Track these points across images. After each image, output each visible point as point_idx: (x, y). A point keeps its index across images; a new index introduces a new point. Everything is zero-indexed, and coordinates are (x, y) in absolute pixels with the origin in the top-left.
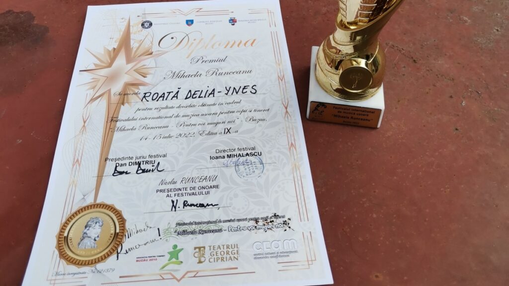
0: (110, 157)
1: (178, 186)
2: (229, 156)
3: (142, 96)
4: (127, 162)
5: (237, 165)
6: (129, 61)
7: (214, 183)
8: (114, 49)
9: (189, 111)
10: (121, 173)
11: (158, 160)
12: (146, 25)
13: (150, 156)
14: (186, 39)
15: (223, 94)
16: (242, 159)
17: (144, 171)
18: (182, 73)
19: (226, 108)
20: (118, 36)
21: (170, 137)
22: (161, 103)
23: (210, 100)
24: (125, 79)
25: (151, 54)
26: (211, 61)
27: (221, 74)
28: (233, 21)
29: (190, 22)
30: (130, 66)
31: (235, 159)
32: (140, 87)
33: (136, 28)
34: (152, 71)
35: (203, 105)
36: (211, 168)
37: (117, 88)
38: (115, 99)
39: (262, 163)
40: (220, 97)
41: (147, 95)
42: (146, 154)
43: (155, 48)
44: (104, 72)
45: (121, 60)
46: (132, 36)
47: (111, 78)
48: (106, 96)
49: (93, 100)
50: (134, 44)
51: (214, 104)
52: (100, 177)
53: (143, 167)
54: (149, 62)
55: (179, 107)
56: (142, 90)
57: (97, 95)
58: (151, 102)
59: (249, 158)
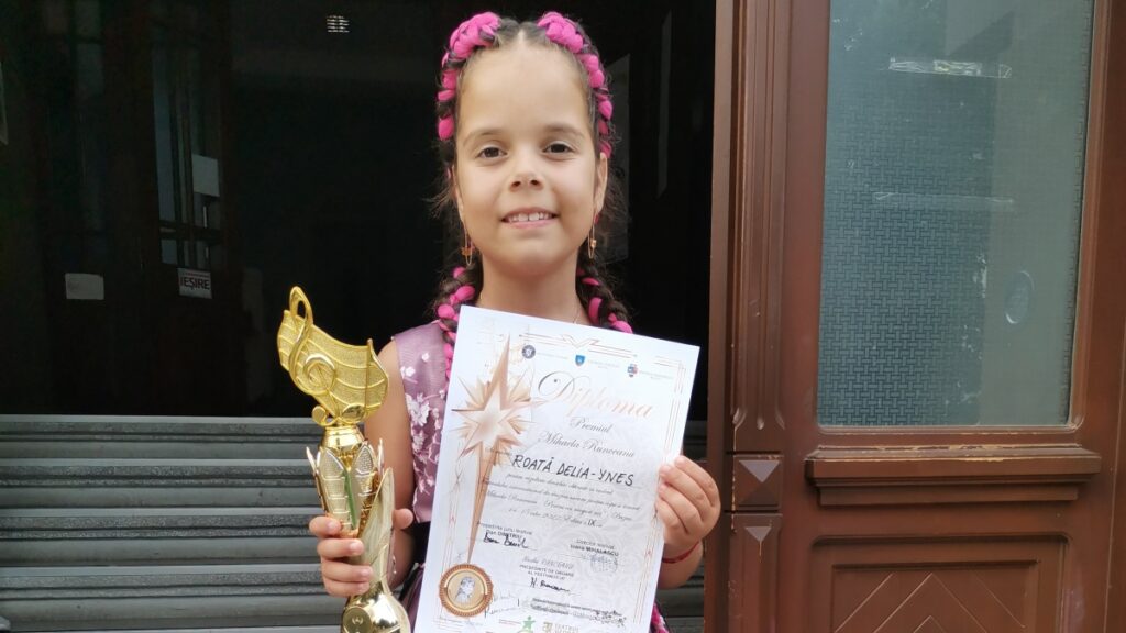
0: (481, 521)
1: (539, 565)
2: (588, 549)
3: (513, 458)
4: (497, 530)
5: (593, 559)
6: (504, 405)
7: (570, 571)
8: (489, 383)
9: (559, 490)
10: (491, 541)
11: (524, 536)
12: (529, 352)
13: (518, 531)
14: (571, 386)
15: (596, 477)
16: (599, 555)
17: (511, 544)
19: (597, 497)
20: (494, 363)
21: (536, 514)
22: (532, 473)
23: (581, 481)
24: (498, 430)
25: (528, 400)
26: (593, 428)
27: (599, 450)
28: (632, 370)
29: (580, 359)
30: (504, 413)
31: (593, 553)
32: (513, 446)
34: (527, 427)
35: (574, 486)
36: (570, 556)
37: (489, 442)
38: (487, 455)
39: (616, 563)
40: (592, 481)
41: (519, 458)
42: (514, 528)
43: (533, 394)
44: (477, 416)
45: (494, 403)
46: (511, 367)
47: (484, 427)
48: (477, 449)
49: (465, 452)
50: (511, 381)
51: (585, 488)
52: (473, 540)
53: (510, 539)
55: (549, 482)
56: (514, 450)
57: (470, 446)
58: (522, 469)
59: (606, 556)
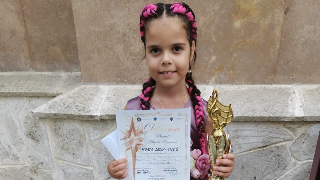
0: (136, 168)
1: (155, 177)
2: (168, 170)
4: (141, 170)
5: (170, 173)
7: (164, 177)
8: (129, 130)
9: (157, 155)
11: (149, 170)
12: (139, 119)
13: (147, 169)
16: (172, 171)
17: (145, 173)
18: (154, 141)
19: (168, 155)
22: (148, 152)
23: (163, 152)
25: (142, 133)
26: (163, 137)
28: (172, 119)
29: (155, 119)
31: (170, 171)
33: (135, 121)
34: (144, 140)
36: (163, 173)
39: (177, 173)
40: (166, 151)
41: (143, 149)
42: (145, 168)
44: (128, 139)
45: (133, 135)
47: (131, 142)
49: (127, 150)
51: (164, 154)
52: (134, 173)
53: (145, 171)
54: (142, 136)
56: (142, 147)
57: (128, 148)
58: (145, 151)
59: (174, 171)
